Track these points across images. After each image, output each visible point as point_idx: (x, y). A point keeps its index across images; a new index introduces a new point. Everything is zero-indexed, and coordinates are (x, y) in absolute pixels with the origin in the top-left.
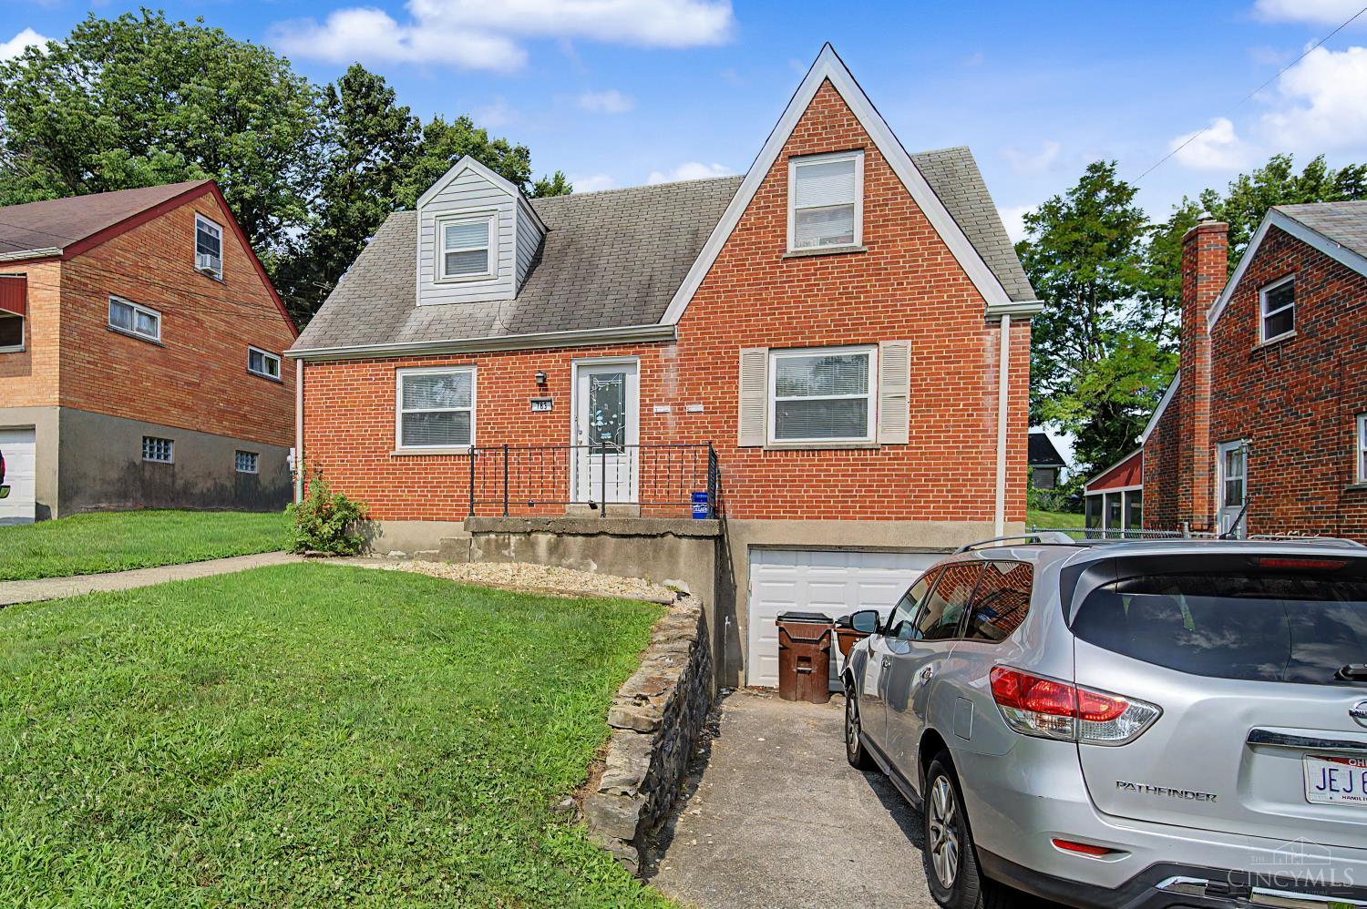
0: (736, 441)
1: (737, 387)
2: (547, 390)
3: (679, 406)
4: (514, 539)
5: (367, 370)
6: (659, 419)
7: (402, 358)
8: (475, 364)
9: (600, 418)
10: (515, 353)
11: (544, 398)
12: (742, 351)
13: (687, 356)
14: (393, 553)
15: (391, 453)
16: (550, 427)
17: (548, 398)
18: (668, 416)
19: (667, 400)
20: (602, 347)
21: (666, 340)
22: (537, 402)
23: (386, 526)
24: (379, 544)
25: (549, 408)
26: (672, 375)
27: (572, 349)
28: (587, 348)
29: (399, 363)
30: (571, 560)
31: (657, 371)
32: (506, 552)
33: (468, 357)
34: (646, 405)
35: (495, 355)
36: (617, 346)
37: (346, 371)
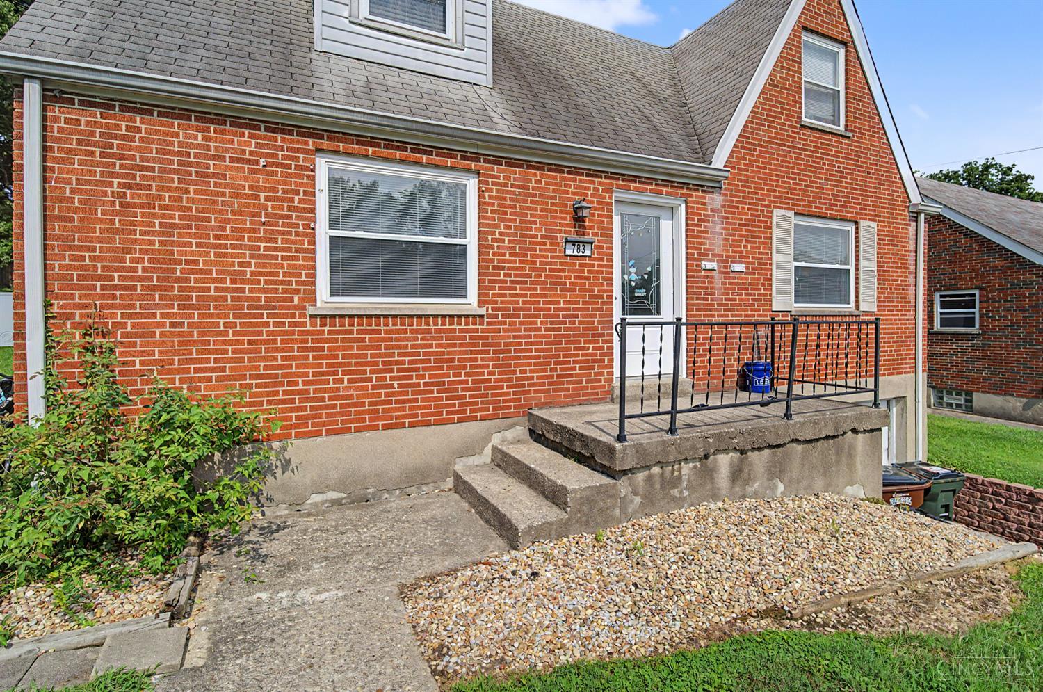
0: (771, 305)
1: (771, 249)
2: (584, 227)
3: (725, 261)
4: (686, 469)
5: (246, 142)
6: (707, 277)
7: (333, 135)
8: (478, 173)
9: (633, 270)
10: (539, 166)
11: (582, 239)
12: (776, 212)
13: (731, 208)
14: (316, 498)
15: (310, 310)
16: (588, 278)
17: (586, 238)
18: (715, 274)
19: (714, 255)
20: (647, 181)
21: (709, 185)
22: (574, 243)
23: (298, 449)
24: (283, 488)
25: (588, 253)
26: (716, 227)
27: (614, 176)
28: (633, 179)
29: (324, 143)
30: (756, 485)
31: (704, 221)
32: (675, 492)
33: (463, 158)
34: (694, 260)
35: (508, 164)
36: (665, 183)
37: (184, 135)
